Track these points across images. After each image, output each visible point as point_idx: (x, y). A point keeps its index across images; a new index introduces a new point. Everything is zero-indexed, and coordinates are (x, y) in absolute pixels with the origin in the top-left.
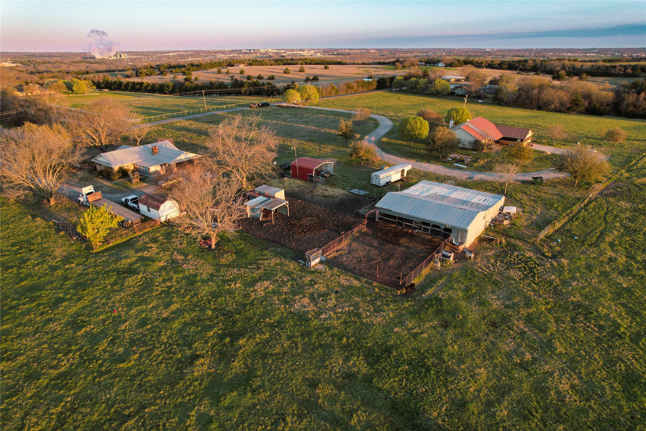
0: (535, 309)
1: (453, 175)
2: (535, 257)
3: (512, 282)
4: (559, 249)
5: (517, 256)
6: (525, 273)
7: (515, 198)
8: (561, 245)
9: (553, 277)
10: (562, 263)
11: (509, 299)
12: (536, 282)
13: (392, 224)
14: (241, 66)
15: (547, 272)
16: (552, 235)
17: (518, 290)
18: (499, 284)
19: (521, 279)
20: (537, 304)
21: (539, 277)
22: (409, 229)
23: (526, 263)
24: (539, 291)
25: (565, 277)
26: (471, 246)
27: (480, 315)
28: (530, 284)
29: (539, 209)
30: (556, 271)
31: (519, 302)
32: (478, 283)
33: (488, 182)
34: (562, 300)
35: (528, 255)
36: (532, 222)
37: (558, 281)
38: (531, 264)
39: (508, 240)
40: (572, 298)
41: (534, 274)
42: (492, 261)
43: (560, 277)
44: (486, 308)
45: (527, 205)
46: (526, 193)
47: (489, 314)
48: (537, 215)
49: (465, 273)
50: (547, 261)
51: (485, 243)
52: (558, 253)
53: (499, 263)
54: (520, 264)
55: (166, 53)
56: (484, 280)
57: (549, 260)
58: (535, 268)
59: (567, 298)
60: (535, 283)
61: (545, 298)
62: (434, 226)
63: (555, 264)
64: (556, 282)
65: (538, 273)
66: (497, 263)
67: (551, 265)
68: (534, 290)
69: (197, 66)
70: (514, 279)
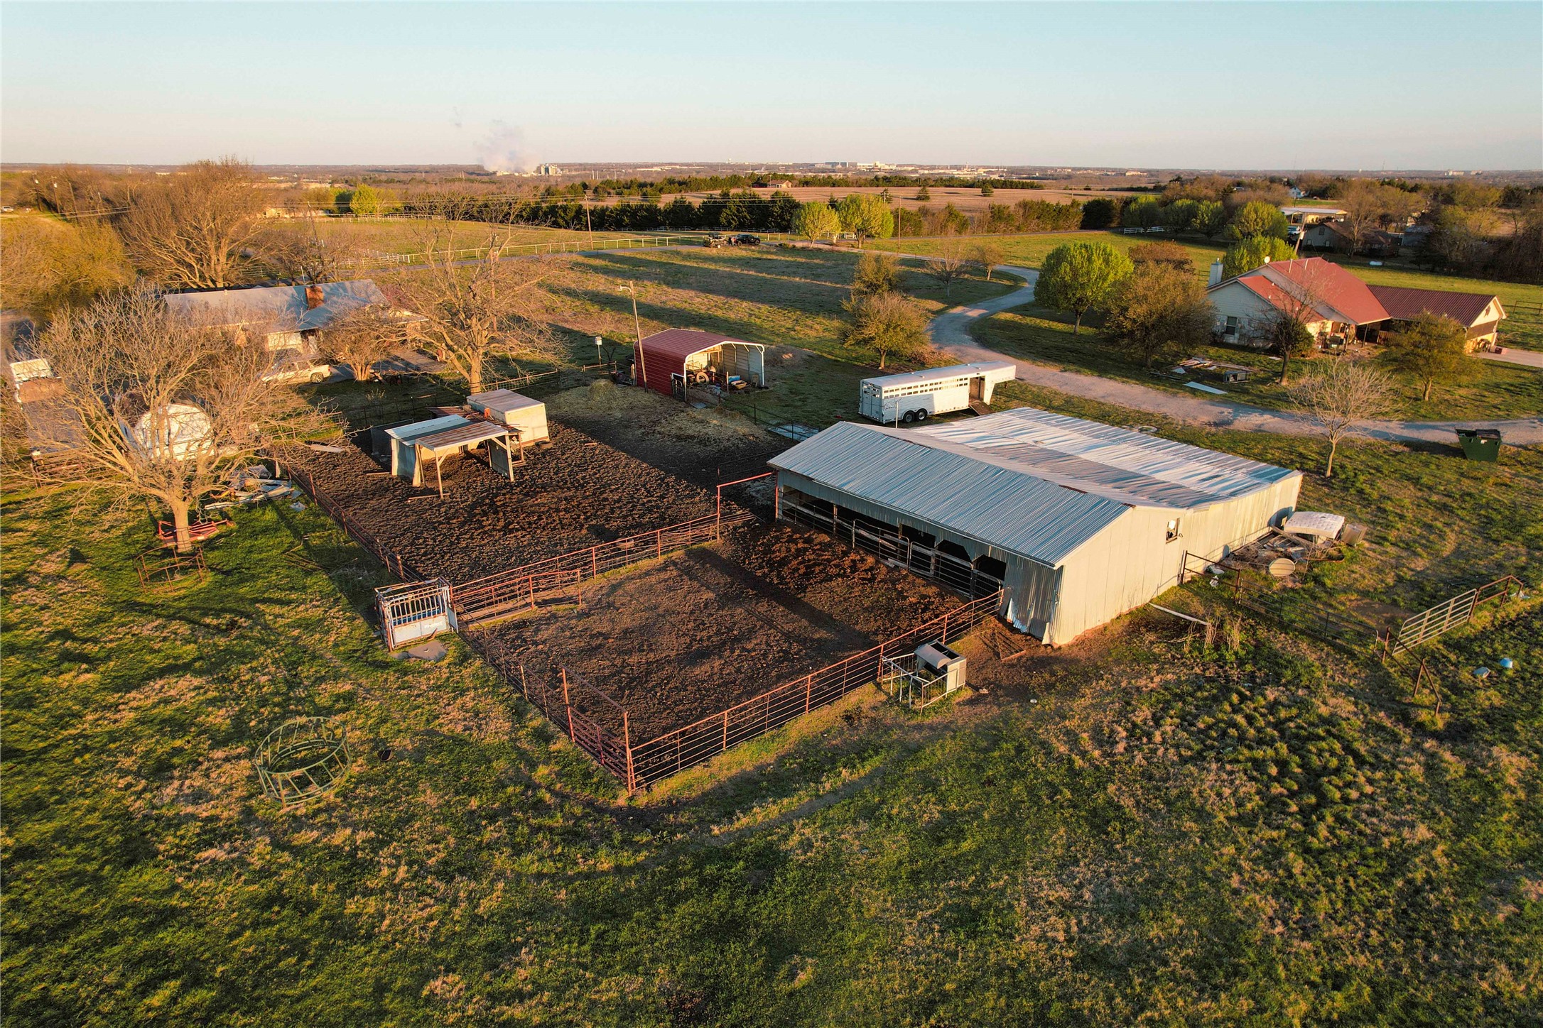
0: (1246, 1004)
1: (1163, 410)
2: (1358, 722)
3: (1189, 825)
4: (1497, 700)
5: (1273, 707)
6: (1277, 789)
7: (1361, 492)
8: (1511, 682)
9: (1423, 832)
10: (1494, 770)
11: (1124, 914)
12: (1315, 843)
13: (820, 531)
14: (784, 186)
15: (1395, 802)
16: (1483, 636)
17: (1199, 874)
18: (1114, 827)
19: (1240, 819)
20: (1270, 974)
21: (1339, 819)
22: (868, 552)
23: (1298, 743)
24: (1308, 897)
25: (1487, 844)
26: (1081, 642)
27: (913, 985)
28: (1279, 853)
29: (1452, 536)
30: (1447, 804)
31: (1171, 941)
32: (1016, 806)
33: (1278, 438)
34: (1433, 971)
35: (1324, 711)
36: (1400, 579)
37: (1442, 861)
38: (1325, 752)
39: (1262, 633)
40: (1503, 974)
41: (1324, 801)
42: (1143, 714)
43: (1459, 836)
44: (973, 945)
45: (1402, 517)
46: (1416, 481)
47: (967, 987)
48: (1436, 554)
49: (986, 750)
50: (1417, 747)
51: (1151, 637)
52: (1486, 717)
53: (1168, 726)
54: (1271, 743)
55: (647, 166)
56: (1055, 790)
57: (1429, 744)
58: (1337, 771)
59: (1465, 974)
60: (1307, 850)
61: (1332, 947)
62: (948, 547)
63: (1454, 766)
64: (1431, 863)
65: (1346, 800)
66: (1158, 724)
67: (1433, 767)
68: (1285, 890)
69: (680, 184)
70: (1202, 815)
